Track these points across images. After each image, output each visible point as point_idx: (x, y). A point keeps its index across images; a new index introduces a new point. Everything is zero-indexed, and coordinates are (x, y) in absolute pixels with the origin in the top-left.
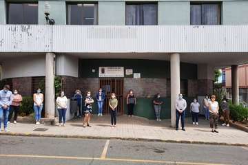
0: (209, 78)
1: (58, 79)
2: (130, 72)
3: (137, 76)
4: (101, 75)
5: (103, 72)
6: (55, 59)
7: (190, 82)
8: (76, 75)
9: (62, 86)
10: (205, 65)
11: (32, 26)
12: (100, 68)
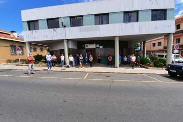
0: (132, 47)
1: (69, 50)
2: (98, 46)
3: (101, 47)
4: (86, 48)
5: (87, 46)
6: (67, 42)
7: (124, 49)
8: (76, 48)
9: (71, 52)
10: (131, 41)
11: (58, 29)
12: (86, 45)
